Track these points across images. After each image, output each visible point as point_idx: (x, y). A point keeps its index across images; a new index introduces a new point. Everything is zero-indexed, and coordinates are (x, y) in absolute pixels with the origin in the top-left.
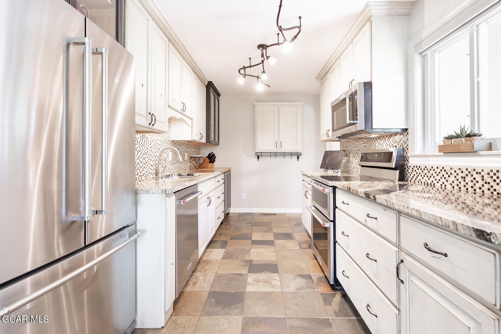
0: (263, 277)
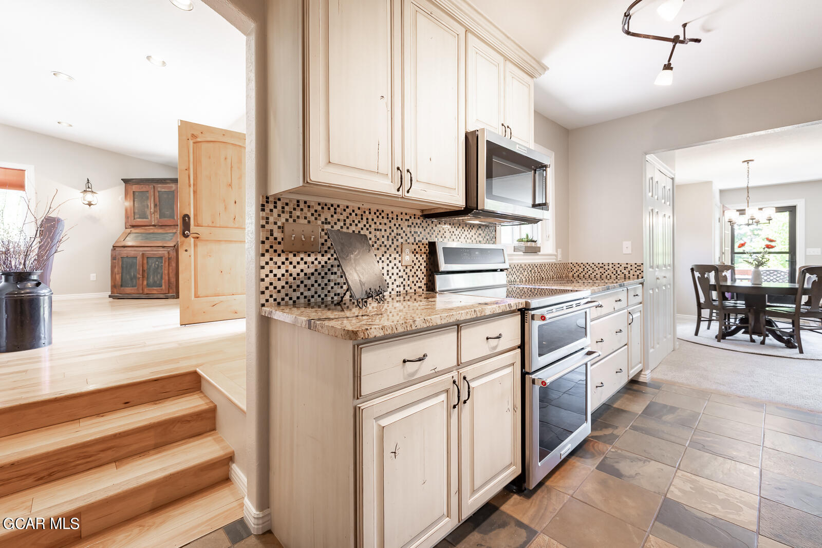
0: (710, 506)
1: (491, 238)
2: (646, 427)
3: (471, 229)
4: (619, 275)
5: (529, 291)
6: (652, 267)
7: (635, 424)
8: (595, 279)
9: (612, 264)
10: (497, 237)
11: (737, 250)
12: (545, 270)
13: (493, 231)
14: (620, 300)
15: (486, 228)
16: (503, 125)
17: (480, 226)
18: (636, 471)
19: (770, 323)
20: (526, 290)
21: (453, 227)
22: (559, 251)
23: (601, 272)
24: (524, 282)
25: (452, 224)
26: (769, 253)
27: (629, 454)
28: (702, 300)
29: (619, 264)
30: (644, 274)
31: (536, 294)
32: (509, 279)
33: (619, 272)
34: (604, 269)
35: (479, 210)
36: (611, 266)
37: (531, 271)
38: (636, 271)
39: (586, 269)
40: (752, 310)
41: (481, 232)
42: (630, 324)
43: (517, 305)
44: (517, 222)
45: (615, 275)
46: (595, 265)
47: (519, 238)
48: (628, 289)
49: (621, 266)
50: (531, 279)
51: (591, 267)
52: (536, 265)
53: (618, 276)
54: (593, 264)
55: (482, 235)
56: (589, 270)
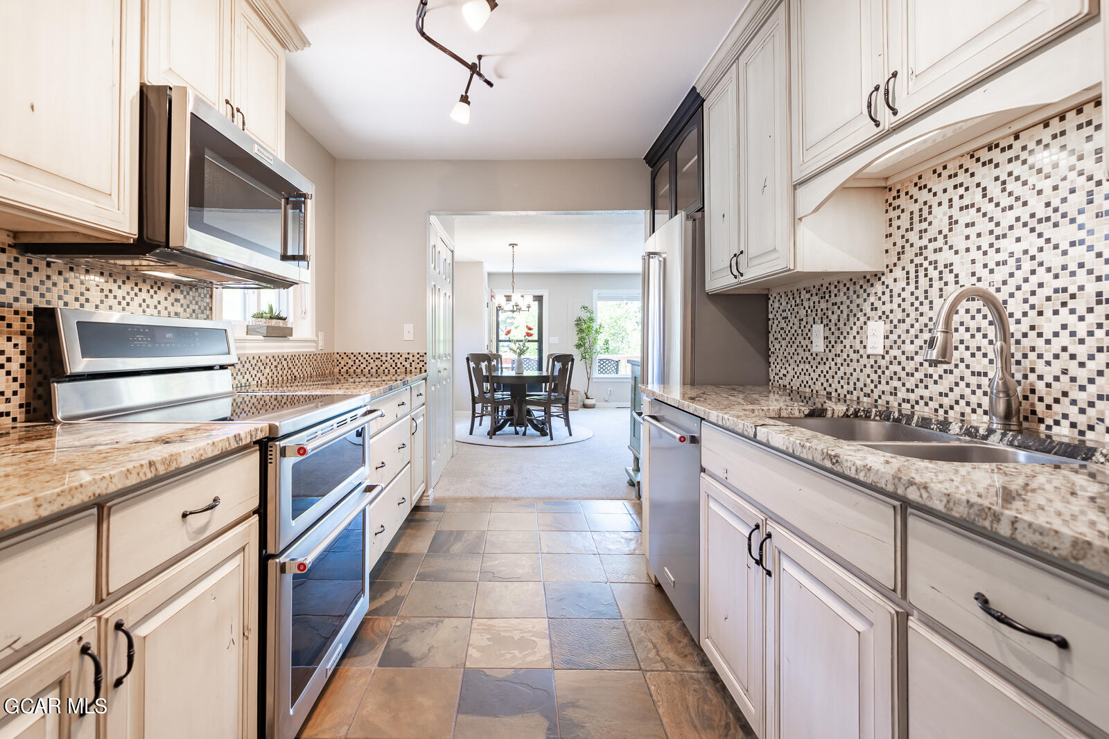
0: (509, 656)
1: (202, 308)
2: (434, 570)
3: (156, 288)
4: (399, 368)
5: (272, 400)
6: (434, 357)
7: (422, 570)
8: (370, 375)
9: (391, 354)
10: (214, 309)
11: (502, 337)
12: (299, 364)
13: (205, 296)
14: (403, 404)
15: (191, 289)
16: (227, 102)
17: (176, 285)
18: (428, 644)
19: (529, 412)
20: (267, 399)
21: (111, 280)
22: (321, 335)
23: (377, 366)
24: (264, 385)
25: (106, 273)
26: (529, 341)
27: (417, 621)
28: (476, 394)
29: (399, 354)
30: (427, 367)
31: (285, 403)
32: (237, 382)
33: (399, 365)
34: (381, 361)
35: (172, 249)
36: (389, 356)
37: (276, 367)
38: (418, 363)
39: (357, 361)
40: (516, 401)
41: (181, 297)
42: (413, 434)
43: (253, 433)
44: (251, 283)
45: (394, 368)
46: (369, 356)
47: (255, 311)
48: (411, 388)
49: (401, 356)
50: (276, 379)
51: (364, 358)
52: (286, 357)
53: (398, 370)
54: (367, 353)
55: (182, 301)
56: (362, 363)
